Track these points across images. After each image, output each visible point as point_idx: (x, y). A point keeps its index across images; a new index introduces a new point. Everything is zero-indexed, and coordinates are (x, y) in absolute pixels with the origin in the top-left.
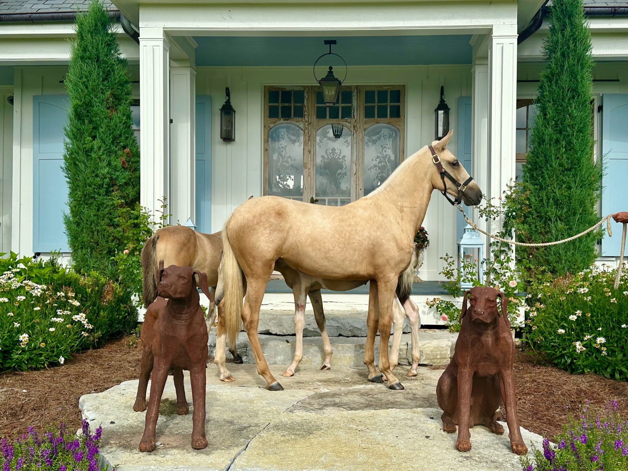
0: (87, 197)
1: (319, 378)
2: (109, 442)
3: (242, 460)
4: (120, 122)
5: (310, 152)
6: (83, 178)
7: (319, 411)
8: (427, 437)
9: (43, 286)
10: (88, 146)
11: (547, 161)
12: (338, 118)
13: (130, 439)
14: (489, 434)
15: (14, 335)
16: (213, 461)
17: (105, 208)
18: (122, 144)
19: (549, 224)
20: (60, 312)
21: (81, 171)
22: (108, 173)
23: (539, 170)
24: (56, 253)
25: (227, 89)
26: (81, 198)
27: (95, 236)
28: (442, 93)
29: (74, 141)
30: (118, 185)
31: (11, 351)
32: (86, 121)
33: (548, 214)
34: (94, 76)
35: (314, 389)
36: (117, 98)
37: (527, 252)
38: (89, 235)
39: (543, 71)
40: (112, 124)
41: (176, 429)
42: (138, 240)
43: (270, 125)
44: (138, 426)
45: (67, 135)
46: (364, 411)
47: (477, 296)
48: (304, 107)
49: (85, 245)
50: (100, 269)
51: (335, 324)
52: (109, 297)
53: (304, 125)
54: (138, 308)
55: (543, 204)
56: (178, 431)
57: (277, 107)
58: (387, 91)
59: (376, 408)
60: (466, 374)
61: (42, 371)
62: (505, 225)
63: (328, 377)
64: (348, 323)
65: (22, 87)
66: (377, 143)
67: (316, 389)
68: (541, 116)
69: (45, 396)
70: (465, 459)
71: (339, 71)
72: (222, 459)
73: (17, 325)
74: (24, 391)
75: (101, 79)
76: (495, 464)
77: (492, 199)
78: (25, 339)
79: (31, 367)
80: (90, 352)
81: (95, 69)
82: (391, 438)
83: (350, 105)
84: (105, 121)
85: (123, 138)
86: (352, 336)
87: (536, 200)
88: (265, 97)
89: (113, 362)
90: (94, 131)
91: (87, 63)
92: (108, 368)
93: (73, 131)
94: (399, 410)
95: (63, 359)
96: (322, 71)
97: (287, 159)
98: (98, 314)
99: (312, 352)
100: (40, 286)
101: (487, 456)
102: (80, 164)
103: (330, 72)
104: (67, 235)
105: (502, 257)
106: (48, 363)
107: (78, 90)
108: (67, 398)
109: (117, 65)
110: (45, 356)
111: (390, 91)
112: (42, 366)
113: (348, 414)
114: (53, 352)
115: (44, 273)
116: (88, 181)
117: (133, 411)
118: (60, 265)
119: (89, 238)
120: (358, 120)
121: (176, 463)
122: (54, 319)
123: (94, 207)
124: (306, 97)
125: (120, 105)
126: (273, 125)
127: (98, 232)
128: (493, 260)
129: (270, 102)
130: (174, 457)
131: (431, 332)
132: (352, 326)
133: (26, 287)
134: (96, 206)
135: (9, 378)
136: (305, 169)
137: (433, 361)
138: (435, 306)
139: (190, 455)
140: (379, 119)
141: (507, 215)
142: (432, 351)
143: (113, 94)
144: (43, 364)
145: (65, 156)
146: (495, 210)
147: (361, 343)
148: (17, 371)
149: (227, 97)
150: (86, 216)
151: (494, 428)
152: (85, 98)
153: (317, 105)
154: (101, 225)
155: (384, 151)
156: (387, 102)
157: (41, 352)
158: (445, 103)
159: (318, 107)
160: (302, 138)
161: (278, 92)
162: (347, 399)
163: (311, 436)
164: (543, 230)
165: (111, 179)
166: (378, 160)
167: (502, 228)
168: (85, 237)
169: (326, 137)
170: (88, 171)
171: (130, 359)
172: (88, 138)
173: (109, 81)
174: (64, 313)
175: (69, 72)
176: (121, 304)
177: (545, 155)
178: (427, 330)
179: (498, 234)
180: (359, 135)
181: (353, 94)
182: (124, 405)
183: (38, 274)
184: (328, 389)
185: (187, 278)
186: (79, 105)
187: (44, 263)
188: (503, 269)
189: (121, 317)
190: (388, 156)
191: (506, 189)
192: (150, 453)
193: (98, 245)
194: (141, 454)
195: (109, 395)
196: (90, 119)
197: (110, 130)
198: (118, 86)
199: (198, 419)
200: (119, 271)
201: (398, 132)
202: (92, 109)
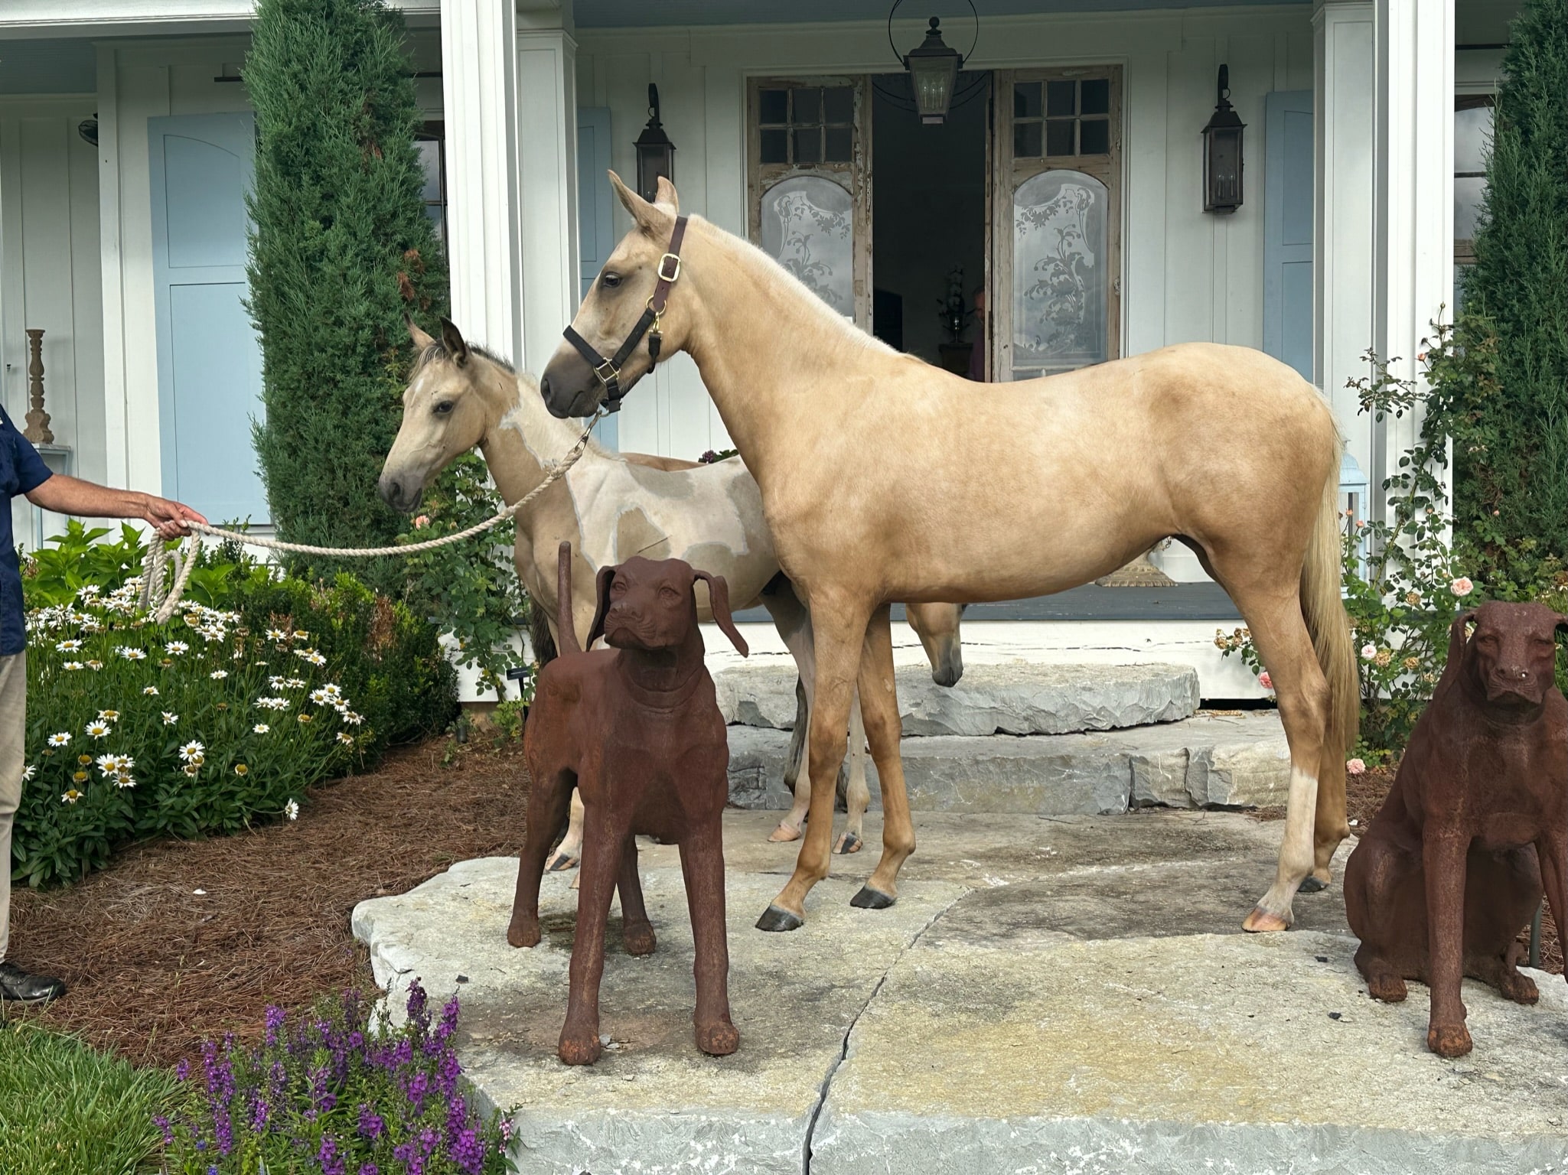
0: (314, 379)
1: (968, 847)
2: (469, 1037)
3: (850, 1090)
4: (393, 180)
5: (869, 251)
6: (302, 330)
7: (1005, 941)
8: (1335, 1016)
9: (231, 614)
10: (313, 244)
11: (1534, 258)
13: (521, 1026)
14: (1500, 1003)
15: (160, 744)
16: (769, 1090)
17: (364, 406)
18: (399, 238)
19: (1538, 426)
20: (279, 682)
21: (295, 311)
22: (368, 315)
23: (1511, 282)
24: (239, 526)
25: (653, 89)
26: (299, 381)
27: (340, 481)
28: (1223, 83)
29: (276, 231)
30: (394, 345)
31: (154, 788)
32: (305, 178)
33: (1536, 398)
34: (322, 58)
35: (967, 878)
36: (383, 117)
37: (1478, 502)
38: (321, 478)
39: (1519, 14)
40: (372, 184)
41: (639, 996)
42: (451, 491)
43: (764, 182)
44: (534, 989)
45: (254, 216)
46: (1129, 942)
47: (1502, 628)
48: (854, 131)
49: (312, 505)
50: (354, 566)
51: (985, 702)
52: (385, 640)
53: (855, 180)
54: (462, 669)
55: (1525, 373)
56: (643, 1001)
57: (784, 133)
58: (1073, 83)
59: (1157, 933)
60: (1451, 844)
61: (236, 838)
62: (1429, 430)
63: (993, 846)
64: (1022, 698)
65: (119, 97)
66: (1047, 223)
67: (971, 878)
68: (1515, 138)
69: (256, 905)
70: (1466, 1081)
71: (955, 32)
72: (794, 1087)
73: (170, 718)
74: (199, 892)
75: (339, 65)
76: (1556, 1091)
77: (1394, 360)
78: (195, 756)
79: (208, 826)
80: (348, 781)
81: (322, 38)
82: (1236, 1021)
84: (355, 177)
85: (401, 222)
86: (1031, 734)
87: (1504, 361)
88: (749, 107)
89: (415, 810)
90: (326, 203)
91: (302, 23)
92: (405, 825)
93: (270, 205)
94: (1223, 937)
95: (295, 807)
96: (912, 32)
97: (811, 271)
98: (363, 685)
99: (936, 777)
100: (222, 616)
101: (1519, 1069)
102: (292, 292)
103: (934, 33)
104: (264, 479)
105: (1420, 516)
106: (250, 816)
107: (281, 95)
108: (315, 910)
109: (380, 27)
110: (241, 800)
111: (1082, 82)
112: (236, 825)
113: (1088, 950)
114: (263, 786)
115: (216, 580)
116: (317, 338)
117: (508, 946)
118: (251, 558)
119: (323, 488)
121: (673, 1097)
122: (263, 701)
123: (333, 404)
124: (859, 105)
125: (391, 132)
126: (772, 182)
127: (346, 469)
128: (1394, 525)
129: (763, 120)
130: (662, 1081)
131: (1232, 719)
132: (1030, 707)
133: (185, 618)
134: (340, 403)
135: (154, 860)
136: (858, 298)
137: (1257, 796)
138: (1239, 651)
139: (702, 1073)
140: (1052, 159)
141: (1432, 403)
142: (1254, 771)
143: (370, 105)
144: (240, 819)
145: (251, 273)
146: (1401, 392)
147: (1063, 752)
148: (172, 839)
149: (652, 110)
150: (312, 430)
151: (1510, 987)
152: (299, 116)
154: (354, 453)
155: (1065, 242)
156: (1073, 113)
157: (231, 788)
158: (1231, 109)
160: (848, 215)
161: (785, 94)
162: (1067, 906)
163: (1012, 1015)
164: (1522, 442)
165: (376, 329)
166: (1051, 268)
167: (1418, 439)
168: (313, 483)
170: (317, 309)
171: (454, 800)
172: (312, 222)
173: (358, 70)
174: (289, 686)
175: (251, 49)
176: (416, 658)
177: (1527, 239)
178: (1219, 712)
179: (1408, 456)
180: (1000, 205)
182: (477, 927)
183: (200, 583)
184: (1004, 879)
185: (679, 590)
186: (286, 136)
187: (208, 553)
188: (1421, 549)
189: (416, 690)
190: (1077, 257)
191: (1429, 333)
192: (590, 1068)
193: (346, 504)
194: (569, 1073)
195: (431, 902)
196: (315, 171)
197: (367, 201)
198: (384, 83)
199: (711, 974)
200: (406, 571)
201: (1103, 191)
202: (318, 144)
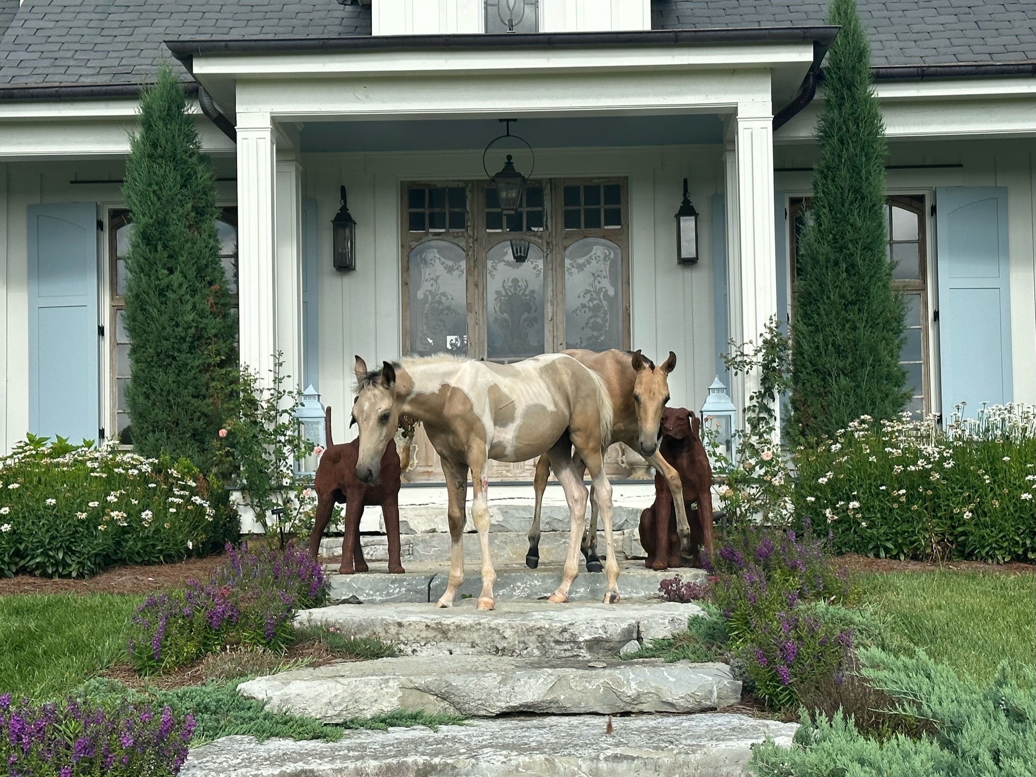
4: (206, 247)
5: (476, 285)
6: (155, 329)
11: (823, 292)
12: (521, 229)
17: (189, 371)
18: (208, 279)
20: (178, 491)
21: (152, 319)
22: (193, 320)
23: (814, 305)
25: (343, 189)
26: (153, 357)
27: (174, 412)
28: (686, 190)
29: (141, 275)
33: (826, 366)
34: (170, 182)
36: (200, 213)
38: (164, 411)
40: (195, 250)
43: (411, 243)
47: (668, 415)
48: (466, 215)
49: (158, 426)
51: (526, 515)
53: (467, 243)
55: (820, 353)
57: (423, 214)
58: (599, 187)
62: (764, 380)
65: (9, 192)
66: (585, 269)
68: (815, 228)
74: (150, 579)
75: (178, 186)
77: (745, 344)
79: (143, 560)
81: (170, 172)
83: (540, 209)
84: (187, 246)
85: (209, 270)
86: (550, 531)
88: (402, 198)
90: (171, 260)
93: (138, 262)
97: (440, 297)
100: (148, 461)
102: (150, 308)
103: (509, 164)
105: (762, 427)
107: (147, 202)
109: (199, 164)
111: (605, 186)
116: (165, 333)
119: (165, 416)
120: (554, 233)
122: (172, 499)
123: (172, 369)
124: (469, 198)
125: (204, 221)
126: (416, 244)
127: (178, 406)
129: (410, 207)
132: (549, 517)
134: (176, 368)
135: (124, 570)
136: (469, 314)
140: (588, 231)
141: (766, 367)
143: (194, 207)
144: (159, 557)
146: (748, 361)
149: (343, 201)
150: (159, 384)
152: (157, 214)
153: (487, 210)
154: (183, 396)
155: (596, 281)
156: (599, 204)
157: (154, 542)
158: (691, 204)
159: (488, 214)
160: (463, 264)
161: (424, 191)
165: (197, 329)
166: (588, 296)
167: (760, 387)
168: (159, 414)
169: (504, 261)
172: (162, 270)
173: (188, 189)
174: (182, 494)
176: (220, 505)
180: (556, 258)
181: (544, 193)
190: (604, 290)
193: (178, 425)
196: (164, 243)
197: (193, 259)
198: (201, 195)
201: (619, 251)
202: (166, 229)
